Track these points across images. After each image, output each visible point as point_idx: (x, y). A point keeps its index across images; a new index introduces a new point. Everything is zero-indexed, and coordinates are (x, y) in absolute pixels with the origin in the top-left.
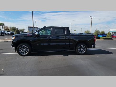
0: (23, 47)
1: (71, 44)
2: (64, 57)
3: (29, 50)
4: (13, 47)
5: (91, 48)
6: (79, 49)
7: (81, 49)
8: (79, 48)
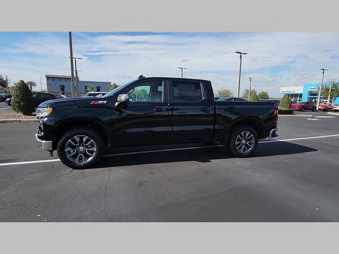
0: (78, 140)
1: (217, 127)
2: (203, 164)
3: (98, 149)
4: (44, 141)
5: (267, 139)
6: (239, 143)
7: (244, 141)
8: (239, 140)
